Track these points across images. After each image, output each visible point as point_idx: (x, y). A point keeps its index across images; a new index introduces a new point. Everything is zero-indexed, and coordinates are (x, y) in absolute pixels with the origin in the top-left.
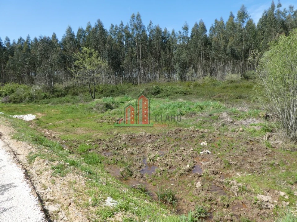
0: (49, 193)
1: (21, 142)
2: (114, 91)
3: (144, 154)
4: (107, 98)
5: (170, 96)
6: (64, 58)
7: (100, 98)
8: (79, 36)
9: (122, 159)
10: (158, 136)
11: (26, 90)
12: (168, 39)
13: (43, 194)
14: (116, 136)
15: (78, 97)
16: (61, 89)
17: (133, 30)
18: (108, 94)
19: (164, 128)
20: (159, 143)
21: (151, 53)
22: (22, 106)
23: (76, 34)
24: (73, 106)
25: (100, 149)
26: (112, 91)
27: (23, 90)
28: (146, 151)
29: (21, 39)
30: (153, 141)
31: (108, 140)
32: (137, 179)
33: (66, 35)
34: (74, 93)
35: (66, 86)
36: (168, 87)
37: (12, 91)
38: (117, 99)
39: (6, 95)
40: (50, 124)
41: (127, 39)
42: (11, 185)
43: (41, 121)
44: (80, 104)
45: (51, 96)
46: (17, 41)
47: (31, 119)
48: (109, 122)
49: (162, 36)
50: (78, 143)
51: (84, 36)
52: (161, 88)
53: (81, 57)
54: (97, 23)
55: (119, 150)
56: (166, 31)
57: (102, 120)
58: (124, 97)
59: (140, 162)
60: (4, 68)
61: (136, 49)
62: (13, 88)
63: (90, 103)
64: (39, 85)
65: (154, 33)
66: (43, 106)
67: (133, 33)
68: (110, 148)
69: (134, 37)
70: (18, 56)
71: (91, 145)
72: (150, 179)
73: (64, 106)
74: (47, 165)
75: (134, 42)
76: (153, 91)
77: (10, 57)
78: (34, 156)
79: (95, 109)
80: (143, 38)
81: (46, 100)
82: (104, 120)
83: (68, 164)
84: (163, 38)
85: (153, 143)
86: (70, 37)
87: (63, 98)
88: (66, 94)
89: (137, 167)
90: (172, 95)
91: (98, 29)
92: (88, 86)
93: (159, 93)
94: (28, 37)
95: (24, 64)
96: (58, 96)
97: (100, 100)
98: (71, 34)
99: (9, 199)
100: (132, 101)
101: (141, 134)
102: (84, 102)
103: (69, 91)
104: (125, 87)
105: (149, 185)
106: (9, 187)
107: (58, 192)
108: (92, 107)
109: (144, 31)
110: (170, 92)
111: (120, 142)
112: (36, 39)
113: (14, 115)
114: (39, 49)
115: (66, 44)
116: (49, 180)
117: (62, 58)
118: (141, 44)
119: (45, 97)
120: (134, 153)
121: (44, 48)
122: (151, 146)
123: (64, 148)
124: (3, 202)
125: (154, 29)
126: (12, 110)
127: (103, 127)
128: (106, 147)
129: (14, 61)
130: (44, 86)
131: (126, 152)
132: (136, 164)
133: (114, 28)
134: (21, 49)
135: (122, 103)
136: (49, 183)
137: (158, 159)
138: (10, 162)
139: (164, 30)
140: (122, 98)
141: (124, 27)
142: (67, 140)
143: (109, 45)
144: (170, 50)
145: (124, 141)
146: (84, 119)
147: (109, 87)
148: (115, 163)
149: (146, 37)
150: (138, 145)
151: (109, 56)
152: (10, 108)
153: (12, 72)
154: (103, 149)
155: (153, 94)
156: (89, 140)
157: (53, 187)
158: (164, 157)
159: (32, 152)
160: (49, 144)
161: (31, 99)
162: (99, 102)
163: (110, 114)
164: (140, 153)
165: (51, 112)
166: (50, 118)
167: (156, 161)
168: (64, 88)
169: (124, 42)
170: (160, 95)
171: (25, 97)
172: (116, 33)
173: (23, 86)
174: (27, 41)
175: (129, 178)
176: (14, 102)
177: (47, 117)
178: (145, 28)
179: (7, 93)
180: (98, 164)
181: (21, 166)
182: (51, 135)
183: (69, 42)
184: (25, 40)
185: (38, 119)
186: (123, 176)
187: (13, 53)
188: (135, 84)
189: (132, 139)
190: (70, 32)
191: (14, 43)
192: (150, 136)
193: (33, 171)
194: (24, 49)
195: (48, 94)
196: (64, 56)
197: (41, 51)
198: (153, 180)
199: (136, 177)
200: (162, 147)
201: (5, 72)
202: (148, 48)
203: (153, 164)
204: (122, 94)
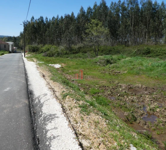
0: (80, 127)
1: (56, 82)
2: (111, 51)
3: (143, 103)
4: (107, 55)
5: (160, 56)
6: (78, 28)
7: (101, 55)
8: (88, 12)
9: (125, 104)
10: (154, 89)
11: (56, 49)
12: (158, 10)
13: (76, 127)
14: (117, 85)
15: (86, 54)
16: (75, 49)
17: (128, 4)
18: (107, 53)
19: (157, 83)
20: (156, 95)
21: (142, 21)
22: (53, 59)
23: (86, 12)
24: (83, 60)
25: (106, 94)
26: (110, 51)
27: (54, 49)
28: (144, 101)
29: (54, 18)
30: (149, 93)
31: (111, 87)
32: (141, 125)
33: (80, 13)
34: (84, 51)
35: (79, 47)
36: (158, 49)
37: (48, 50)
38: (115, 57)
39: (45, 52)
40: (70, 71)
41: (123, 12)
42: (55, 115)
43: (64, 69)
44: (88, 59)
45: (70, 53)
46: (51, 19)
47: (58, 67)
48: (109, 74)
49: (153, 8)
50: (89, 87)
51: (92, 12)
52: (151, 49)
53: (90, 27)
54: (102, 2)
55: (121, 96)
56: (156, 3)
57: (104, 72)
58: (120, 56)
59: (141, 110)
60: (44, 36)
61: (130, 19)
62: (49, 48)
63: (95, 59)
64: (63, 46)
65: (146, 5)
66: (65, 59)
67: (128, 7)
68: (113, 94)
69: (129, 10)
70: (52, 28)
71: (99, 90)
72: (154, 128)
73: (77, 60)
74: (75, 103)
75: (129, 14)
76: (144, 52)
77: (48, 29)
78: (66, 95)
79: (98, 63)
80: (136, 10)
81: (67, 56)
82: (106, 72)
83: (89, 104)
84: (154, 9)
85: (149, 94)
86: (83, 14)
87: (77, 55)
88: (79, 52)
89: (139, 114)
90: (161, 55)
91: (102, 6)
92: (94, 47)
93: (149, 54)
94: (58, 16)
95: (55, 33)
96: (74, 53)
97: (102, 57)
98: (83, 12)
99: (56, 128)
100: (127, 59)
101: (138, 86)
102: (91, 58)
103: (81, 50)
104: (120, 48)
105: (153, 133)
106: (54, 117)
107: (87, 128)
108: (96, 62)
109: (137, 5)
110: (159, 53)
111: (121, 90)
112: (62, 17)
113: (49, 64)
114: (64, 23)
115: (80, 19)
116: (78, 116)
117: (77, 28)
118: (134, 15)
119: (66, 54)
120: (134, 101)
121: (67, 22)
122: (149, 97)
123: (81, 89)
124: (52, 129)
125: (146, 3)
126: (48, 61)
127: (106, 77)
128: (111, 93)
129: (49, 31)
130: (66, 46)
131: (127, 99)
132: (138, 111)
133: (114, 4)
134: (53, 23)
135: (119, 60)
136: (79, 119)
137: (158, 110)
138: (52, 97)
139: (155, 2)
140: (118, 56)
141: (121, 3)
142: (82, 84)
143: (109, 17)
144: (158, 18)
145: (124, 89)
146: (91, 69)
147: (108, 48)
148: (120, 107)
149: (138, 9)
150: (137, 94)
151: (108, 25)
152: (47, 60)
153: (48, 38)
154: (108, 94)
155: (144, 54)
156: (97, 86)
157: (82, 123)
158: (163, 109)
159: (64, 91)
160: (71, 85)
161: (58, 55)
162: (101, 58)
163: (110, 67)
164: (140, 102)
165: (69, 63)
166: (69, 67)
167: (156, 111)
168: (77, 48)
169: (121, 15)
170: (151, 55)
171: (55, 53)
172: (115, 8)
173: (54, 46)
174: (57, 19)
175: (134, 122)
176: (49, 56)
177: (67, 66)
178: (138, 2)
179: (46, 51)
180: (106, 106)
181: (59, 101)
182: (71, 78)
183: (81, 18)
184: (56, 18)
185: (62, 67)
186: (128, 119)
187: (49, 27)
188: (128, 46)
189: (130, 88)
190: (82, 11)
191: (50, 20)
192: (146, 88)
193: (66, 106)
194: (55, 24)
195: (68, 51)
196: (78, 27)
197: (65, 23)
198: (156, 129)
199: (140, 123)
200: (160, 100)
201: (45, 38)
202: (139, 18)
203: (153, 114)
204: (118, 53)
